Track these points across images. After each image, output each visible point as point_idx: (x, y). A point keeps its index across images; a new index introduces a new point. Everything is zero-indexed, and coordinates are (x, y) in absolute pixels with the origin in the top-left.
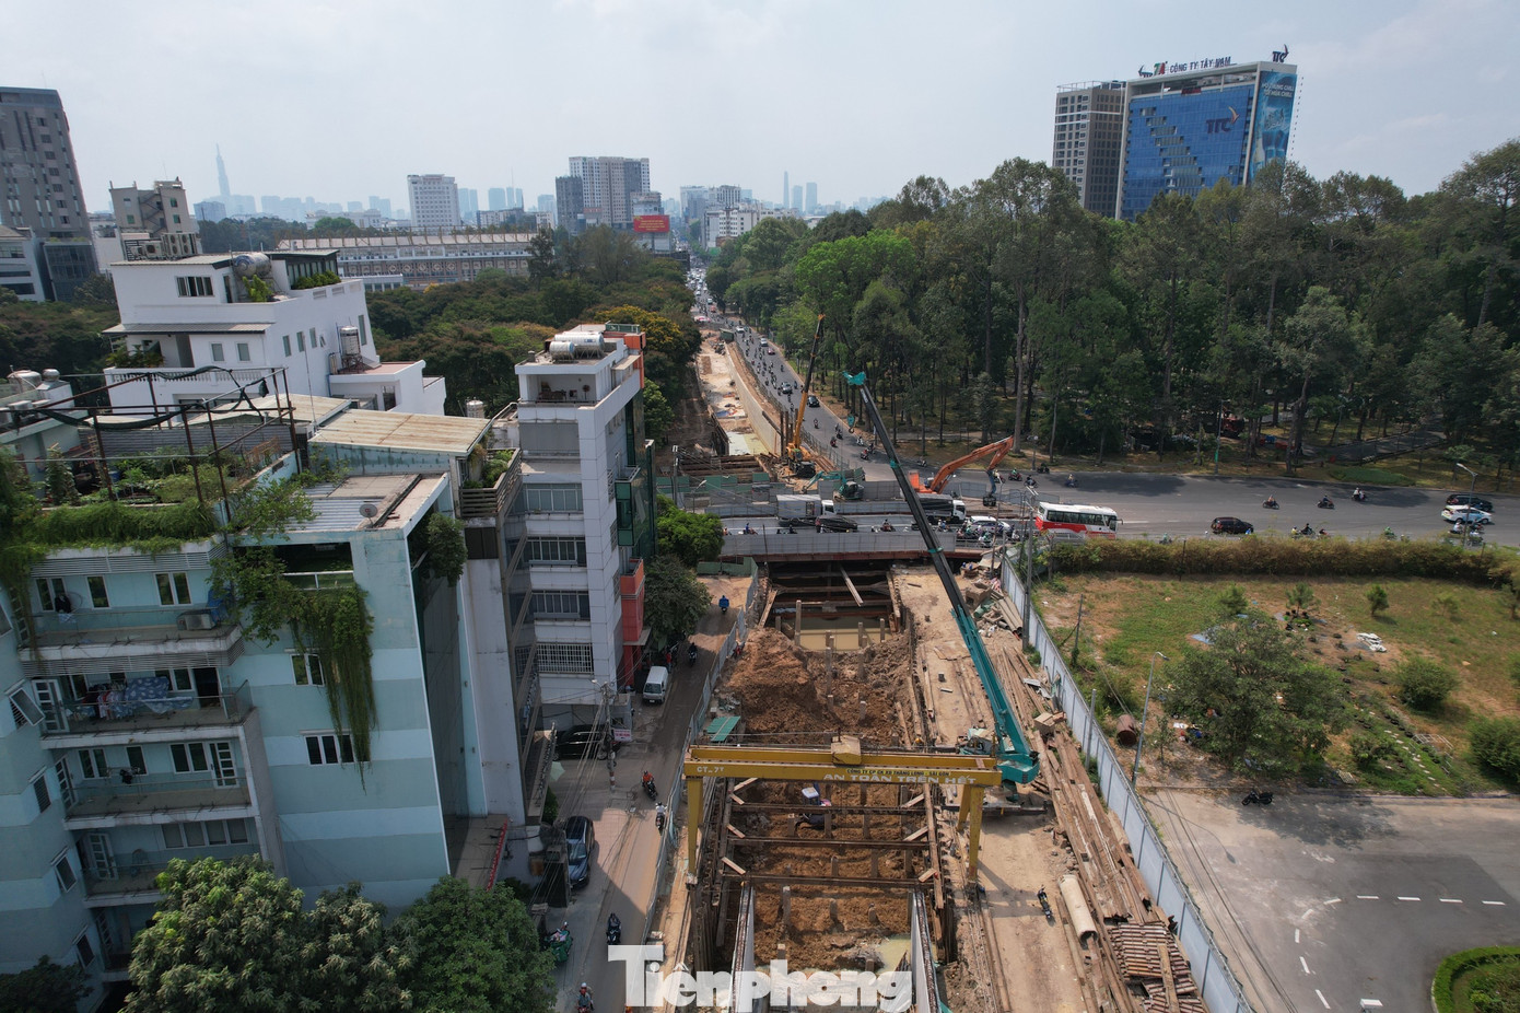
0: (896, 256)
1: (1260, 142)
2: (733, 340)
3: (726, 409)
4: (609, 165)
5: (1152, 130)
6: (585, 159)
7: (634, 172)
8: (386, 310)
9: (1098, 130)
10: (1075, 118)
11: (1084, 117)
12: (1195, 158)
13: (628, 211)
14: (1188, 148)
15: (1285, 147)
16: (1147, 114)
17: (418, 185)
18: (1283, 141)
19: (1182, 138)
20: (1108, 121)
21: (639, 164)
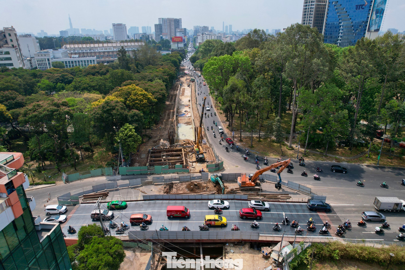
0: (242, 64)
1: (374, 13)
2: (194, 81)
3: (184, 112)
4: (170, 20)
5: (336, 9)
6: (163, 19)
7: (177, 22)
8: (66, 77)
9: (317, 9)
10: (310, 5)
11: (313, 5)
12: (351, 19)
13: (175, 34)
14: (348, 15)
15: (383, 14)
16: (335, 4)
17: (115, 27)
18: (383, 11)
19: (346, 12)
20: (321, 6)
21: (179, 20)
